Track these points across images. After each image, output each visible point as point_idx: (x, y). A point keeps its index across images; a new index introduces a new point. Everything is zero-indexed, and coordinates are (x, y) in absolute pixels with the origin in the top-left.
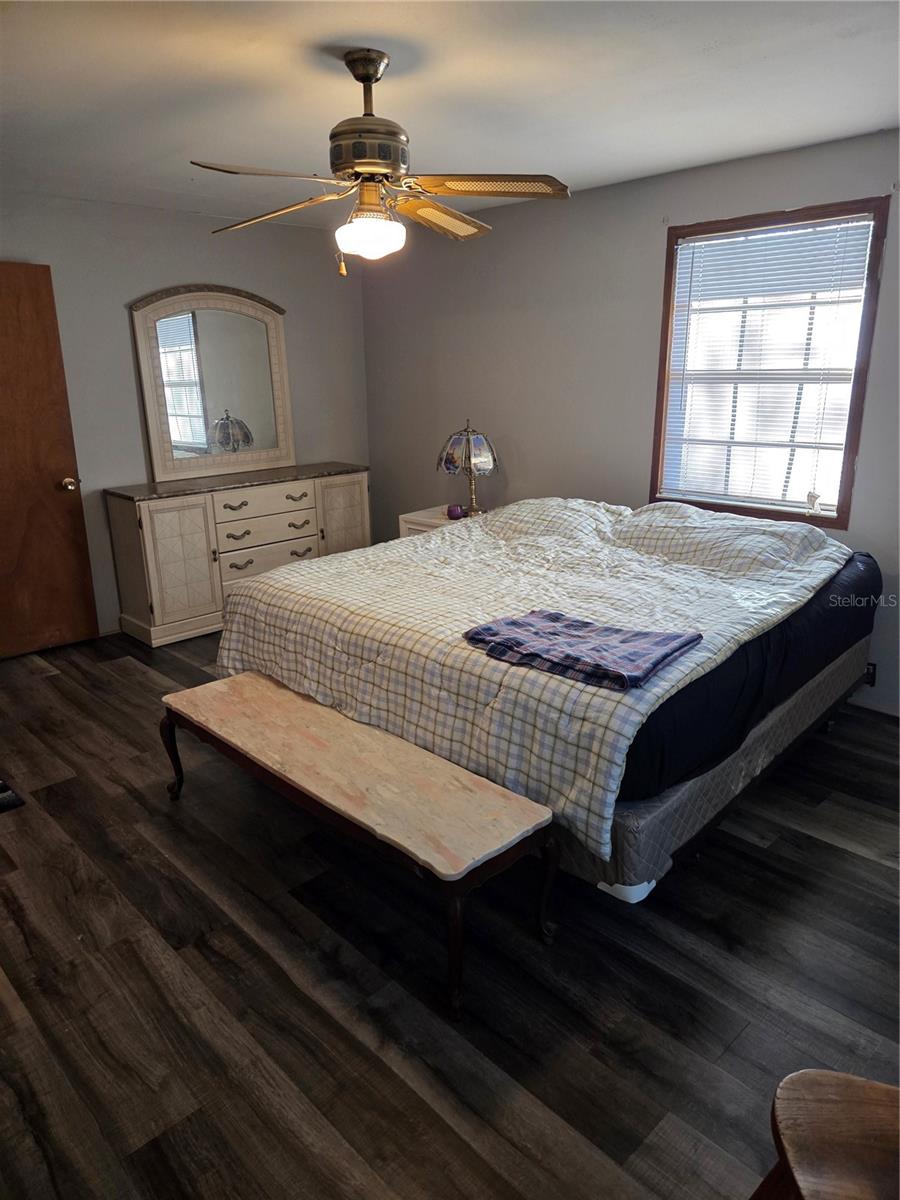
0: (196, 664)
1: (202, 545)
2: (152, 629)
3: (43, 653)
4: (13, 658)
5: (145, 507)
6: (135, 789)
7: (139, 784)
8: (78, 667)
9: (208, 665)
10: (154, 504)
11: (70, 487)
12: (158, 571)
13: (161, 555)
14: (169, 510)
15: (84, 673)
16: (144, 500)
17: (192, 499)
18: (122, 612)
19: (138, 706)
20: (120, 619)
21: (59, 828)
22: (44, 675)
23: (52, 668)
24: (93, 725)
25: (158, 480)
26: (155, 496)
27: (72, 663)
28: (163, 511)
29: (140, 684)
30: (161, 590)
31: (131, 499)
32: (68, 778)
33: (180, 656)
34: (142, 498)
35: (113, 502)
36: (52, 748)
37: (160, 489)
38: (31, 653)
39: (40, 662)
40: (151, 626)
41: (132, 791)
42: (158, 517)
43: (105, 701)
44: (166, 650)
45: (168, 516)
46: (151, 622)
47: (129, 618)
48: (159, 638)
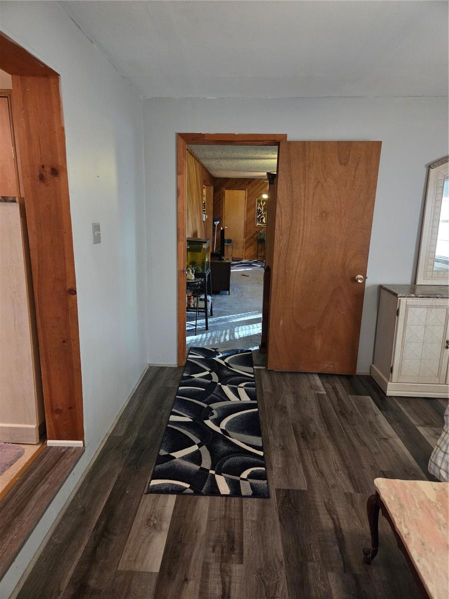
0: (414, 422)
1: (440, 335)
2: (389, 383)
3: (321, 375)
4: (305, 373)
5: (403, 302)
6: (341, 529)
7: (345, 526)
8: (337, 393)
9: (422, 426)
10: (411, 301)
11: (359, 281)
12: (403, 346)
13: (407, 335)
14: (421, 306)
15: (339, 399)
16: (404, 297)
17: (440, 301)
18: (373, 363)
19: (364, 444)
20: (371, 367)
21: (280, 538)
22: (317, 392)
23: (323, 389)
24: (331, 446)
25: (418, 283)
26: (413, 295)
27: (334, 388)
28: (415, 306)
29: (371, 423)
30: (402, 357)
31: (396, 295)
32: (302, 489)
33: (403, 409)
34: (404, 295)
35: (385, 294)
36: (301, 454)
37: (418, 291)
38: (315, 373)
39: (318, 381)
40: (389, 381)
41: (338, 530)
42: (411, 310)
43: (344, 429)
44: (395, 400)
45: (419, 311)
46: (389, 378)
47: (376, 369)
48: (392, 390)
